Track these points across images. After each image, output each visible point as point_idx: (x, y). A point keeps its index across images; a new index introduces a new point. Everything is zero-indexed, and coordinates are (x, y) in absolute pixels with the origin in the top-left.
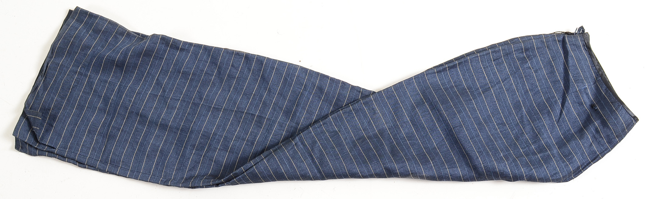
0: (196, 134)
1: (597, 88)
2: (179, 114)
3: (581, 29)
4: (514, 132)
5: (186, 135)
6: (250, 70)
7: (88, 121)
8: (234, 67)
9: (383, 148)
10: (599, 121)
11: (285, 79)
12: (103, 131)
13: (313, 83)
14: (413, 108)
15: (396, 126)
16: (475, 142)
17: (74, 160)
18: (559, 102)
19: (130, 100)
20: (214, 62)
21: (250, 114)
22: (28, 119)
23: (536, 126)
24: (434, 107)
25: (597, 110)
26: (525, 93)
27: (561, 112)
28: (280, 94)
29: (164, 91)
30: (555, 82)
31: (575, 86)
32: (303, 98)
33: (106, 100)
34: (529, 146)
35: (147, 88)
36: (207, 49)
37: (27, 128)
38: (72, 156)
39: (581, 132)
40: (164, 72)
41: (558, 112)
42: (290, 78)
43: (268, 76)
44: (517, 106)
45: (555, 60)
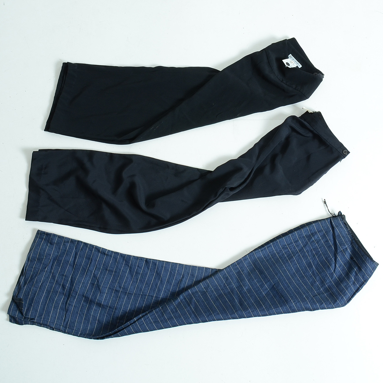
0: (119, 310)
1: (353, 247)
2: (107, 297)
3: (340, 213)
4: (310, 281)
5: (113, 310)
6: (148, 269)
7: (53, 300)
8: (139, 267)
9: (234, 301)
10: (357, 268)
11: (171, 273)
12: (63, 307)
13: (187, 273)
14: (249, 274)
15: (241, 286)
16: (287, 291)
17: (47, 325)
18: (333, 259)
19: (78, 287)
20: (127, 264)
21: (150, 296)
22: (16, 303)
23: (322, 276)
24: (261, 272)
25: (354, 261)
26: (313, 257)
27: (335, 266)
28: (168, 282)
29: (98, 281)
30: (329, 247)
31: (340, 248)
32: (182, 283)
33: (64, 287)
34: (319, 289)
35: (88, 279)
36: (123, 256)
37: (16, 308)
38: (45, 323)
39: (347, 275)
40: (98, 269)
41: (333, 265)
42: (174, 272)
43: (160, 272)
44: (310, 265)
45: (327, 234)
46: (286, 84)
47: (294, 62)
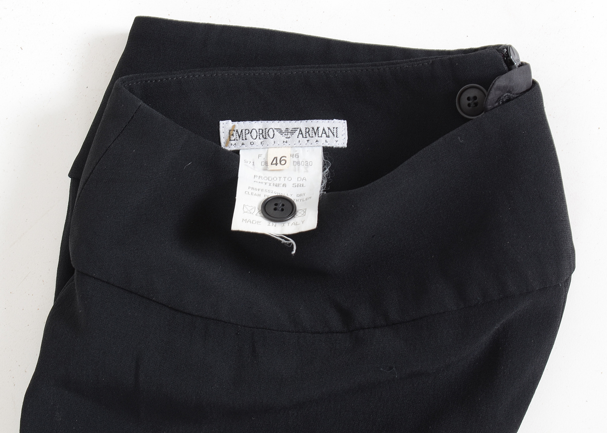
47: (286, 152)
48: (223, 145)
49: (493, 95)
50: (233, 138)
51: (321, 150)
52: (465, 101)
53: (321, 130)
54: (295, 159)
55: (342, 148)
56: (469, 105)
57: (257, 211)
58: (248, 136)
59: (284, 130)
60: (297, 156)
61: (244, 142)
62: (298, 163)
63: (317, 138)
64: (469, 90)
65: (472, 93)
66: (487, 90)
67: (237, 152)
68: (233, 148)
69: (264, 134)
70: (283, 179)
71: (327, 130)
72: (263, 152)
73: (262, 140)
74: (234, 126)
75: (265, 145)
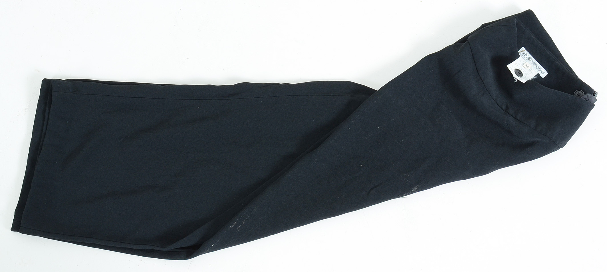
46: (515, 118)
47: (530, 66)
48: (519, 51)
49: (585, 96)
50: (522, 52)
51: (537, 73)
52: (577, 93)
53: (541, 70)
54: (530, 70)
55: (541, 77)
56: (577, 94)
57: (514, 69)
58: (526, 55)
59: (534, 62)
60: (531, 69)
61: (524, 56)
62: (530, 71)
63: (539, 70)
64: (581, 92)
65: (580, 92)
66: (584, 94)
67: (520, 56)
68: (520, 54)
69: (529, 58)
70: (524, 70)
71: (542, 71)
72: (525, 61)
73: (528, 59)
74: (525, 51)
75: (527, 61)
